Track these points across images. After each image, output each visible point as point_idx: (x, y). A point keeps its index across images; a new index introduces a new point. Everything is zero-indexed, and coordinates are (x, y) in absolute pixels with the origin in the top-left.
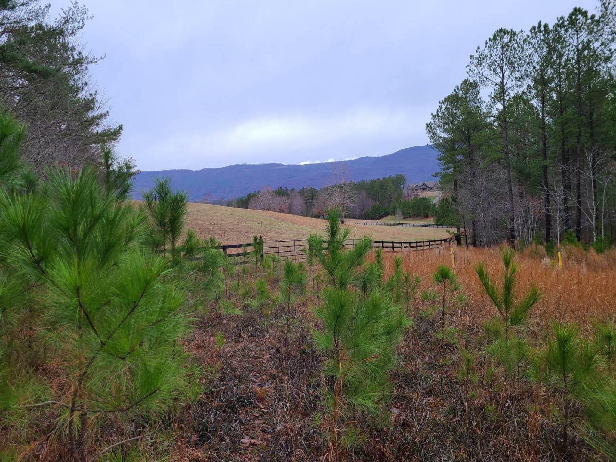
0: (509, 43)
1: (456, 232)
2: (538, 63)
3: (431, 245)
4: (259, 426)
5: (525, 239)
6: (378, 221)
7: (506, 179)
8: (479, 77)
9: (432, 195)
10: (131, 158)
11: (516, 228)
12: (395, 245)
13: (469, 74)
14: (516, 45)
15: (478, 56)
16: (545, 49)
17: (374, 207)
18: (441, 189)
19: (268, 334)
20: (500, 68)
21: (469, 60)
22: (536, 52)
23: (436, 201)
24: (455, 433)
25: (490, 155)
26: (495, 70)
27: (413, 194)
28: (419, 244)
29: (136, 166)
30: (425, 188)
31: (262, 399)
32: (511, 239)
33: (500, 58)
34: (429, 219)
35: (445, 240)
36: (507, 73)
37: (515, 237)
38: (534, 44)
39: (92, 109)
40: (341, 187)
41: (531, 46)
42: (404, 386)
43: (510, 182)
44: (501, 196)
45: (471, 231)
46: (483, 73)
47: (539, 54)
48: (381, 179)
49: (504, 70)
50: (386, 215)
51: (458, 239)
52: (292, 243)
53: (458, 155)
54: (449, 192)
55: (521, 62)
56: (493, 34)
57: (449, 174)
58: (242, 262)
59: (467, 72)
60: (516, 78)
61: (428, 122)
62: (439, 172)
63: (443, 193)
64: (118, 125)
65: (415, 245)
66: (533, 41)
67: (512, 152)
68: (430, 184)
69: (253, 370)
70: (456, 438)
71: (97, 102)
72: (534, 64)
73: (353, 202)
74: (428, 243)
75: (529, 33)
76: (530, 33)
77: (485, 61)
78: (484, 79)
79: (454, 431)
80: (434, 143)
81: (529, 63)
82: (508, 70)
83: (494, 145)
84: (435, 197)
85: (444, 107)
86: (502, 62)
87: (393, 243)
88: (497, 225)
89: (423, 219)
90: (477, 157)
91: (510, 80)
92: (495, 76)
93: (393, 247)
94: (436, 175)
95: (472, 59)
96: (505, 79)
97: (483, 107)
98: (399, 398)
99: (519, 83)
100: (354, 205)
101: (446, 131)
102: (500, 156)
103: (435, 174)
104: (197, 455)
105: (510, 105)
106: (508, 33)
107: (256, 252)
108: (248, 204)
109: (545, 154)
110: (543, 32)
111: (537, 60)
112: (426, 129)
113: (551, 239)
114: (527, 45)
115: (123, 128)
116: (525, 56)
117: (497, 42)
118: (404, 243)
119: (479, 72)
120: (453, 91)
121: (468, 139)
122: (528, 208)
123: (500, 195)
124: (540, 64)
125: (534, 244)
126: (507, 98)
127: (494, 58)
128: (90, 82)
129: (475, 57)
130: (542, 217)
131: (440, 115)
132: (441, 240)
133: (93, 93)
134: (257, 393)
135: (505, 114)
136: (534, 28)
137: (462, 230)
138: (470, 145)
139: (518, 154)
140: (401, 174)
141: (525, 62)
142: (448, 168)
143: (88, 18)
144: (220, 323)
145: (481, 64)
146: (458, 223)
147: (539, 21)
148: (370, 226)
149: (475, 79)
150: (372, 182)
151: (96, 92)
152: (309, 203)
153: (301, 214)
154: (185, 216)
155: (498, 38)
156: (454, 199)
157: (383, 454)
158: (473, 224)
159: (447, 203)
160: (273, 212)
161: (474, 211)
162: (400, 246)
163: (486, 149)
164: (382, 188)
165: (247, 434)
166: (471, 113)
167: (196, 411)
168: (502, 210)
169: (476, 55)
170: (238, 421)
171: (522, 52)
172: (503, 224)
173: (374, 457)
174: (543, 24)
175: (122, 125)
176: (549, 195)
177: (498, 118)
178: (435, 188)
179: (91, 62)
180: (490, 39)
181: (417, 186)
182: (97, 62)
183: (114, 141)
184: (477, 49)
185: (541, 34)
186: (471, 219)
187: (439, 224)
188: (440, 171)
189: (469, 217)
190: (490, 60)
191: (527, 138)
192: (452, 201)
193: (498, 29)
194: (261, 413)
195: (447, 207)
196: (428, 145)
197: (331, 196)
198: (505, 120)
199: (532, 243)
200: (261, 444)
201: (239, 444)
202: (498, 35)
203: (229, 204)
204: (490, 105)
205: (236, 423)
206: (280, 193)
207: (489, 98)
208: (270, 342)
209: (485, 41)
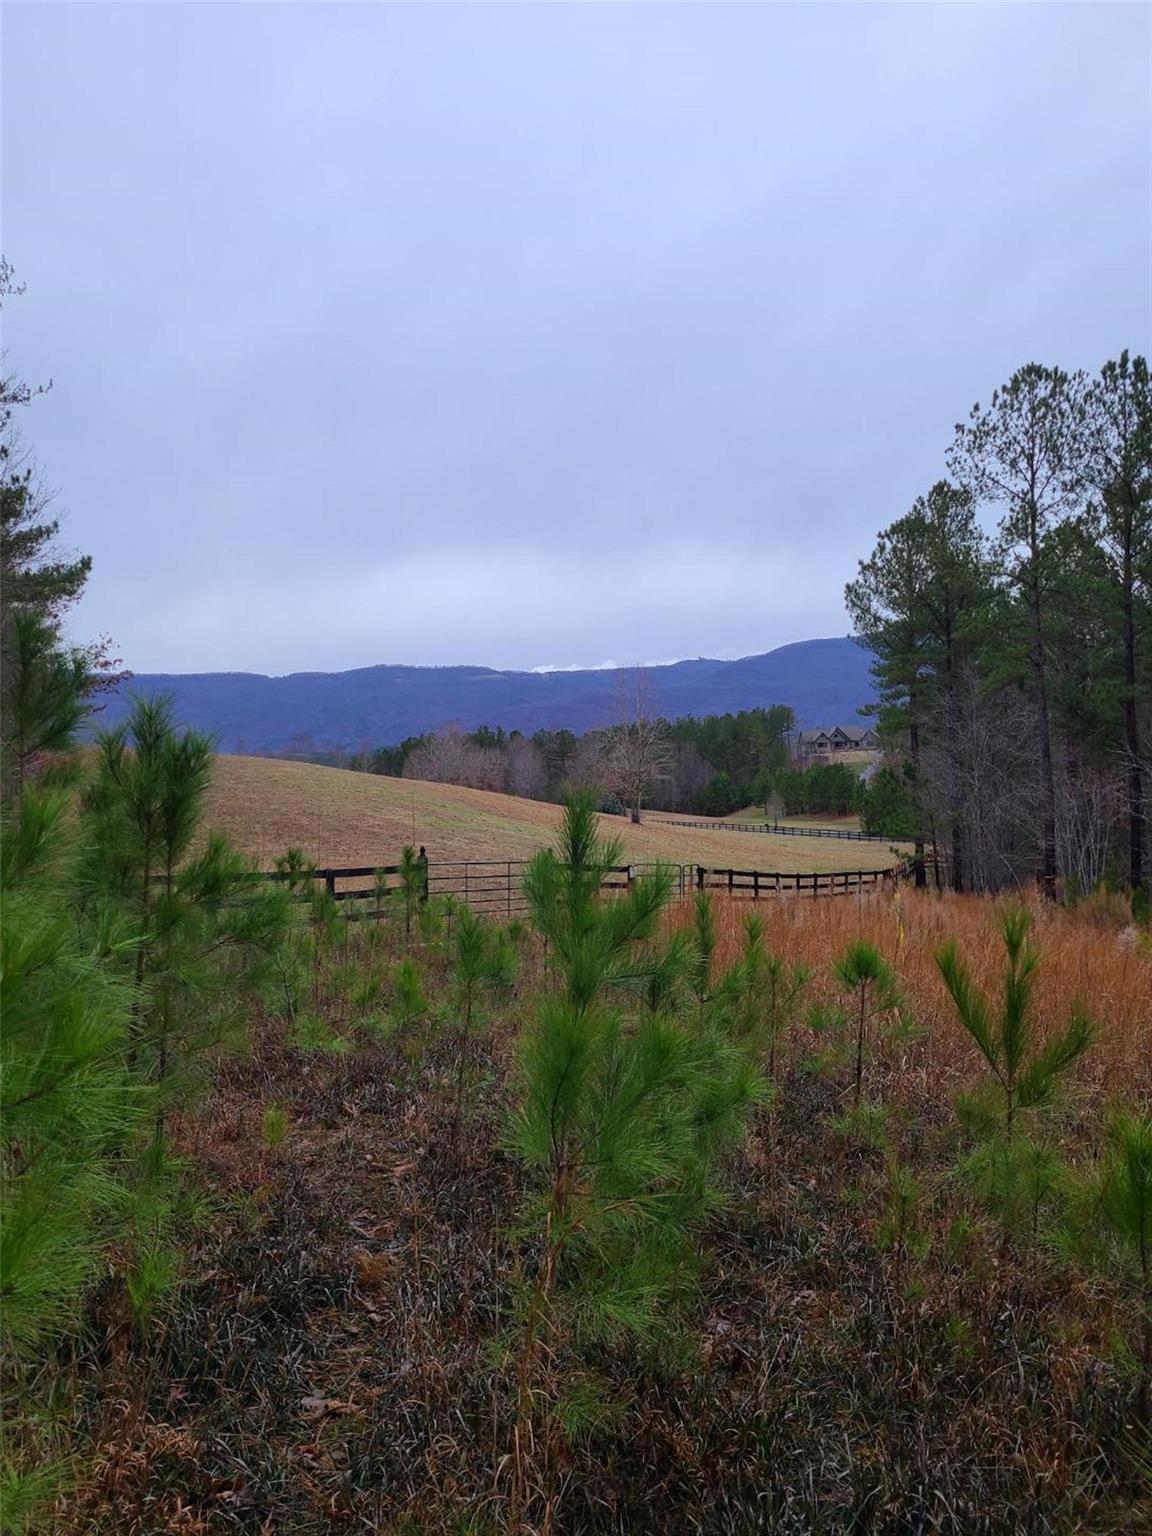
0: (1050, 401)
1: (912, 853)
2: (1117, 451)
3: (852, 884)
4: (355, 1363)
5: (1079, 878)
6: (722, 819)
7: (1036, 728)
8: (976, 478)
9: (858, 760)
10: (109, 641)
11: (1058, 849)
12: (762, 881)
13: (953, 468)
14: (1065, 406)
15: (974, 428)
16: (1135, 419)
17: (714, 784)
18: (880, 745)
19: (414, 1107)
20: (1026, 457)
21: (954, 435)
22: (1115, 422)
23: (866, 775)
24: (865, 1393)
25: (998, 667)
26: (1014, 464)
27: (811, 756)
28: (820, 881)
29: (120, 661)
30: (841, 742)
31: (373, 1285)
32: (1047, 874)
33: (1026, 433)
34: (849, 820)
35: (886, 873)
36: (1043, 472)
37: (1058, 870)
38: (1109, 403)
39: (17, 514)
40: (633, 731)
41: (1102, 409)
42: (745, 1257)
43: (1045, 735)
44: (1025, 769)
45: (950, 852)
46: (984, 469)
47: (1122, 427)
48: (735, 716)
49: (1035, 462)
50: (745, 804)
51: (917, 872)
52: (503, 869)
53: (924, 663)
54: (899, 753)
55: (1076, 446)
56: (1012, 376)
57: (900, 711)
58: (369, 914)
59: (947, 463)
60: (1064, 484)
61: (851, 582)
62: (874, 704)
63: (885, 755)
64: (79, 559)
65: (811, 881)
66: (1108, 397)
67: (1052, 661)
68: (854, 732)
69: (360, 1205)
70: (865, 1408)
71: (30, 499)
72: (1110, 453)
73: (664, 770)
74: (842, 879)
75: (1099, 378)
76: (1101, 376)
77: (992, 440)
78: (987, 484)
79: (863, 1386)
80: (864, 633)
81: (1095, 450)
82: (1047, 465)
83: (1009, 645)
84: (865, 764)
85: (889, 545)
86: (1031, 444)
87: (756, 875)
88: (1013, 838)
89: (836, 818)
90: (967, 671)
91: (1050, 487)
92: (1014, 477)
93: (756, 887)
94: (868, 711)
95: (960, 433)
96: (1039, 485)
97: (985, 551)
98: (729, 1289)
99: (1072, 496)
100: (667, 777)
101: (894, 604)
102: (1023, 670)
103: (863, 709)
104: (173, 1445)
105: (1050, 548)
106: (1048, 376)
107: (407, 889)
108: (401, 765)
109: (1132, 670)
110: (1133, 377)
111: (1115, 444)
112: (846, 598)
113: (1143, 879)
114: (1094, 406)
115: (92, 565)
116: (1087, 432)
117: (1021, 396)
118: (784, 876)
119: (977, 466)
120: (911, 509)
121: (946, 625)
122: (1090, 800)
123: (1022, 765)
124: (1123, 452)
125: (1103, 890)
126: (1042, 532)
127: (1014, 434)
128: (16, 448)
129: (966, 428)
130: (1121, 824)
131: (880, 564)
132: (876, 873)
133: (22, 475)
134: (360, 1268)
135: (1035, 569)
136: (1111, 366)
137: (928, 848)
138: (949, 641)
139: (1067, 667)
140: (784, 703)
141: (1086, 446)
142: (898, 695)
143: (13, 290)
144: (294, 1073)
145: (981, 446)
146: (917, 833)
147: (1123, 350)
148: (703, 832)
149: (965, 482)
150: (713, 722)
151: (29, 472)
152: (555, 767)
153: (536, 796)
154: (206, 795)
155: (1022, 385)
156: (910, 772)
157: (671, 1450)
158: (956, 835)
159: (893, 781)
160: (463, 788)
161: (958, 802)
162: (774, 884)
163: (987, 653)
164: (736, 736)
165: (320, 1384)
166: (955, 564)
167: (188, 1317)
168: (1024, 802)
169: (971, 424)
170: (300, 1346)
171: (1081, 421)
172: (1027, 837)
173: (646, 1459)
174: (1132, 357)
175: (90, 558)
176: (1138, 770)
177: (1017, 578)
178: (865, 742)
179: (15, 398)
180: (1004, 389)
181: (823, 735)
182: (28, 399)
183: (68, 598)
184: (972, 409)
185: (1128, 382)
186: (949, 821)
187: (872, 832)
188: (877, 701)
189: (945, 816)
190: (1004, 439)
191: (1090, 629)
192: (904, 777)
193: (1024, 363)
194: (366, 1324)
195: (893, 791)
196: (849, 636)
197: (609, 752)
198: (1036, 584)
199: (1097, 887)
200: (352, 1414)
201: (295, 1414)
202: (1024, 380)
203: (355, 765)
204: (1000, 546)
205: (294, 1354)
206: (484, 740)
207: (1000, 530)
208: (415, 1128)
209: (993, 392)
